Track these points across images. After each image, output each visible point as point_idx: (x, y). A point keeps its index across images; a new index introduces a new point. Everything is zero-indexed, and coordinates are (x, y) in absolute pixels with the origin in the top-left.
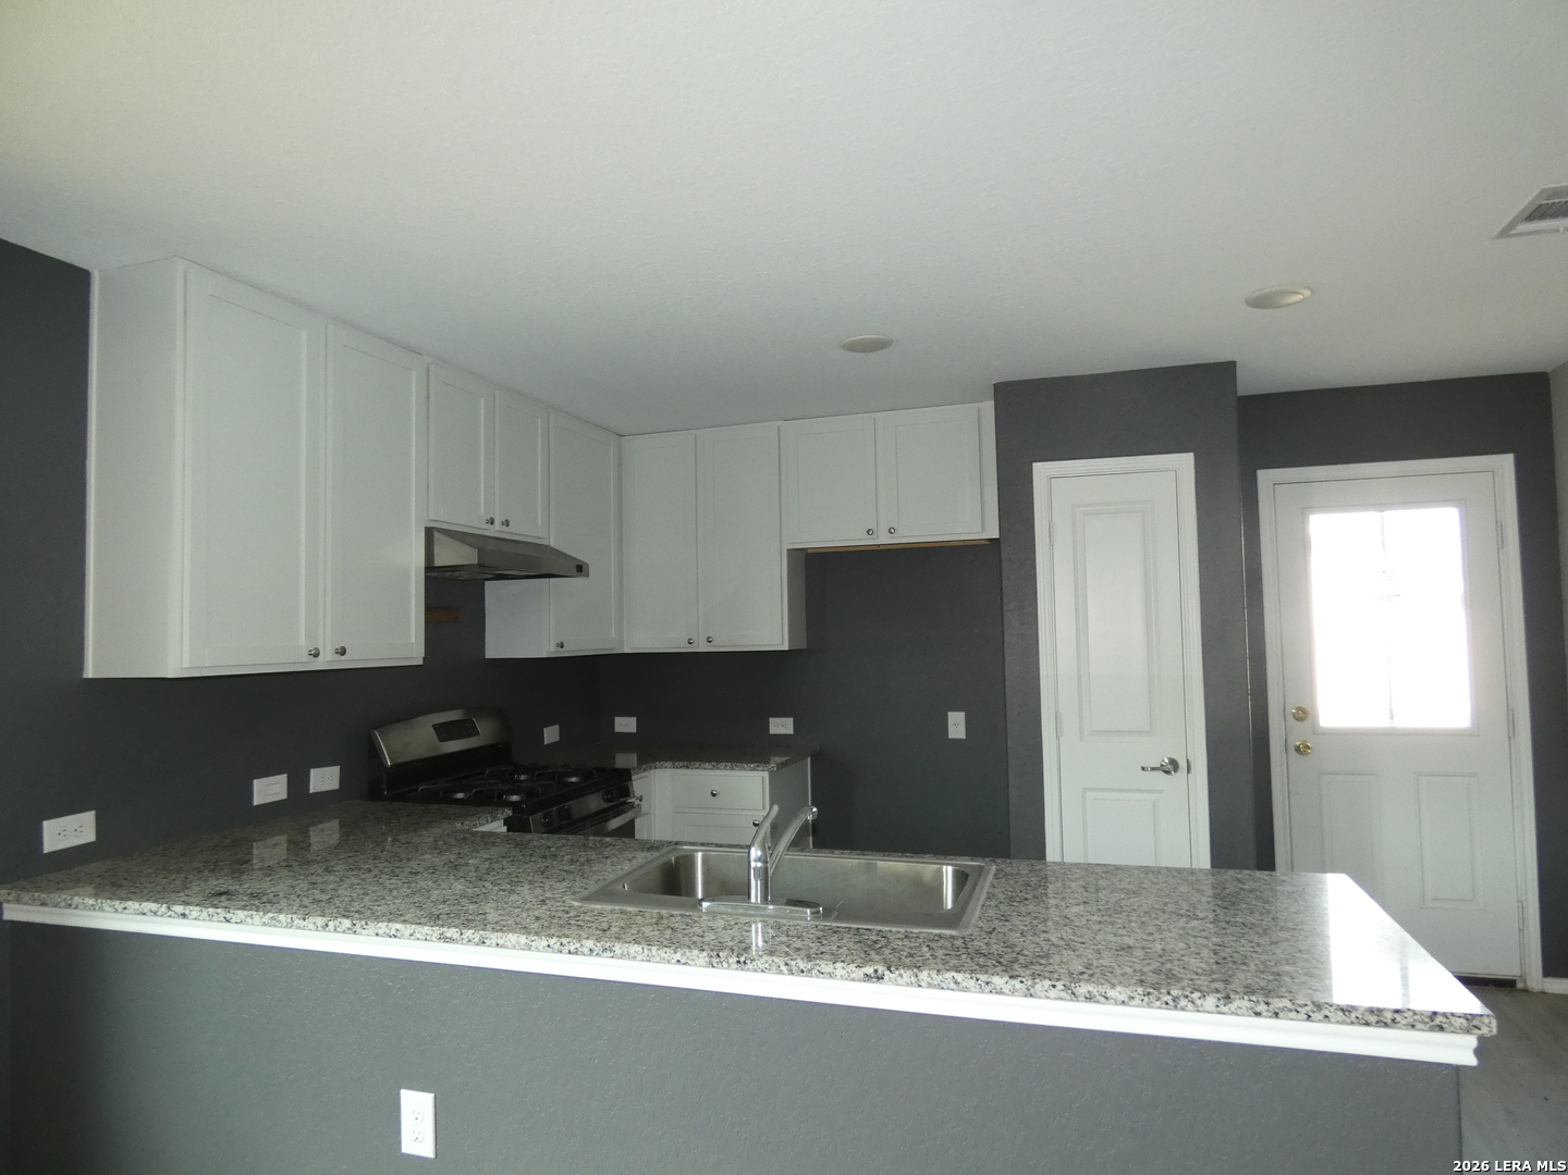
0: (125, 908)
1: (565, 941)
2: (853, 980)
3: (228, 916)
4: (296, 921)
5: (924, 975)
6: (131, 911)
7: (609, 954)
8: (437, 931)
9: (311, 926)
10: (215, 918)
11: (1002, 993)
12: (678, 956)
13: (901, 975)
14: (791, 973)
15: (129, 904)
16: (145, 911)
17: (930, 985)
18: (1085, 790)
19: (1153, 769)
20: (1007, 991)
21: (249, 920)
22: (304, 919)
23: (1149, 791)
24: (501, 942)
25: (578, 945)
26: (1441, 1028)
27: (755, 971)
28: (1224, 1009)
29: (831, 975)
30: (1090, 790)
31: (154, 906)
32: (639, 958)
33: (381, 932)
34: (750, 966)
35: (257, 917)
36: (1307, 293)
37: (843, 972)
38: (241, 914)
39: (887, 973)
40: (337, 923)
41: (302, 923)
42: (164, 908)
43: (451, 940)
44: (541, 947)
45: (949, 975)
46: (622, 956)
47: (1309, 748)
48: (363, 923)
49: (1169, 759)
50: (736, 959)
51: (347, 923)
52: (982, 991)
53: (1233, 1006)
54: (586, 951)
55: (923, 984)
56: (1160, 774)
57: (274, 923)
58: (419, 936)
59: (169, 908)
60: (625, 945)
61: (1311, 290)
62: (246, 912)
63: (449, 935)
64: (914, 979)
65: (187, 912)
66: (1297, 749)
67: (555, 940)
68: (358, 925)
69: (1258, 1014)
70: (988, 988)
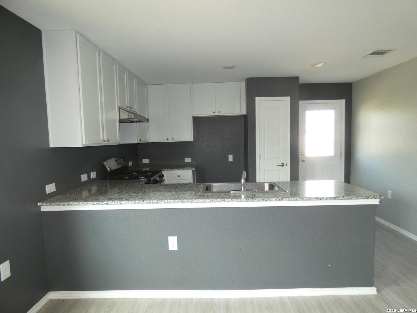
0: (88, 204)
1: (213, 200)
2: (277, 201)
3: (121, 203)
4: (141, 202)
5: (290, 199)
6: (90, 204)
7: (223, 201)
8: (180, 201)
9: (146, 203)
10: (117, 204)
11: (305, 200)
12: (239, 200)
13: (286, 199)
14: (264, 201)
15: (89, 203)
16: (94, 204)
17: (292, 200)
18: (265, 171)
19: (279, 165)
20: (306, 200)
21: (127, 203)
22: (144, 201)
23: (278, 170)
24: (197, 201)
25: (216, 200)
26: (376, 198)
27: (256, 201)
28: (343, 199)
29: (272, 200)
30: (266, 170)
31: (97, 202)
32: (231, 201)
33: (165, 202)
34: (255, 200)
35: (130, 202)
36: (324, 64)
37: (275, 200)
38: (125, 202)
39: (283, 199)
40: (153, 201)
41: (143, 202)
42: (101, 202)
43: (184, 202)
44: (207, 202)
45: (295, 198)
46: (226, 202)
47: (304, 160)
48: (160, 201)
49: (282, 164)
50: (252, 199)
51: (156, 201)
52: (301, 200)
53: (344, 198)
54: (218, 201)
55: (290, 200)
56: (281, 166)
57: (135, 203)
58: (176, 202)
59: (102, 202)
60: (227, 199)
61: (325, 64)
62: (126, 201)
63: (184, 201)
64: (288, 199)
65: (108, 203)
66: (302, 161)
67: (210, 200)
68: (159, 201)
69: (348, 199)
70: (302, 200)
